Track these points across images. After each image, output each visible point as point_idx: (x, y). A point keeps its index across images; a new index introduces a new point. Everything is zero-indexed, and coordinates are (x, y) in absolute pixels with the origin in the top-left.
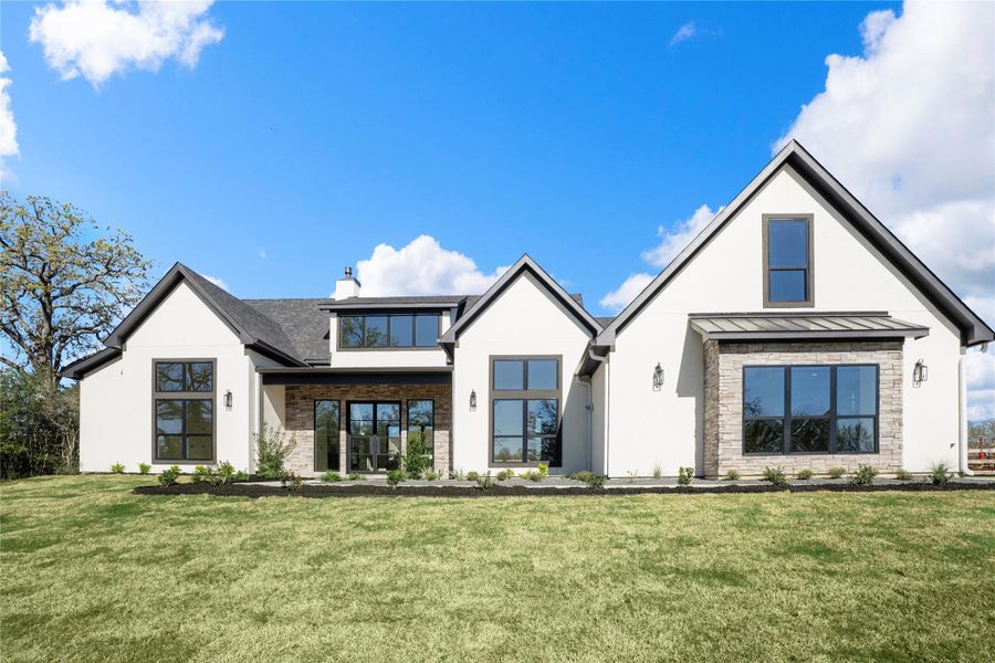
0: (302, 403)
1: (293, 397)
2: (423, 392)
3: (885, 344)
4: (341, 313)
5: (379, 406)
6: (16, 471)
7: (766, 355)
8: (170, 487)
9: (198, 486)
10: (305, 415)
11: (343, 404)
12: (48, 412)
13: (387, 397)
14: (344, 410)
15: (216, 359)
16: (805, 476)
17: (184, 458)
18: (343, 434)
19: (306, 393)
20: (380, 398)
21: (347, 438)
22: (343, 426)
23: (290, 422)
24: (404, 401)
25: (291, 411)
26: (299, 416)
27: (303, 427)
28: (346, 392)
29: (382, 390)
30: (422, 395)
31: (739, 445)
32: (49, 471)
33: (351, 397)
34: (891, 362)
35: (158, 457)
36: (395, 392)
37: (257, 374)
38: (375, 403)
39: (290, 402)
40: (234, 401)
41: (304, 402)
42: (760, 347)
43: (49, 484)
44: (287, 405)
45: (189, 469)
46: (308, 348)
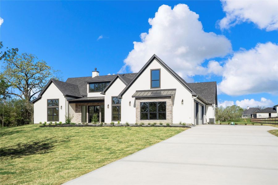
0: (79, 107)
1: (77, 105)
3: (167, 97)
4: (90, 83)
5: (95, 107)
6: (21, 123)
7: (144, 100)
8: (50, 126)
9: (56, 125)
10: (80, 109)
11: (87, 107)
12: (28, 108)
13: (97, 105)
15: (59, 99)
16: (149, 124)
17: (53, 120)
19: (80, 104)
20: (95, 105)
21: (88, 114)
22: (87, 112)
23: (76, 111)
24: (100, 105)
25: (77, 108)
27: (79, 112)
28: (88, 104)
29: (95, 103)
31: (139, 118)
32: (28, 124)
33: (89, 105)
34: (169, 101)
35: (48, 120)
37: (67, 102)
40: (62, 108)
42: (143, 99)
43: (28, 126)
45: (54, 123)
46: (83, 92)
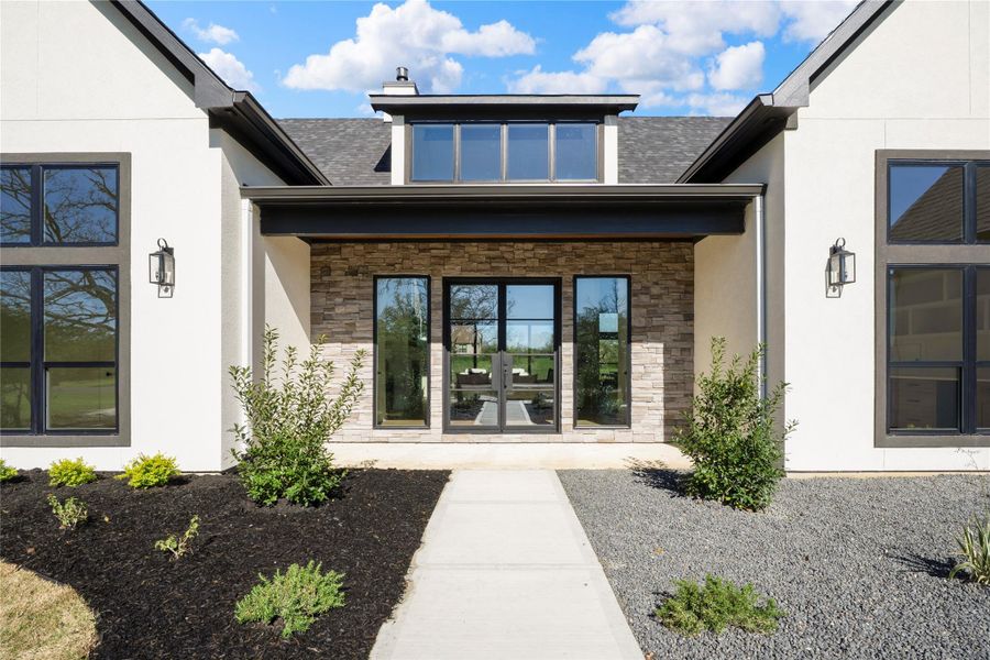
0: (346, 283)
1: (327, 270)
2: (608, 259)
5: (513, 292)
10: (354, 309)
11: (437, 285)
13: (533, 269)
14: (438, 299)
15: (128, 156)
18: (437, 349)
19: (355, 262)
20: (516, 273)
21: (446, 358)
22: (437, 332)
23: (321, 324)
24: (567, 277)
25: (322, 301)
26: (339, 310)
27: (349, 335)
28: (443, 260)
29: (519, 254)
30: (605, 268)
33: (453, 271)
36: (550, 261)
38: (502, 283)
39: (320, 280)
41: (350, 281)
44: (314, 288)
